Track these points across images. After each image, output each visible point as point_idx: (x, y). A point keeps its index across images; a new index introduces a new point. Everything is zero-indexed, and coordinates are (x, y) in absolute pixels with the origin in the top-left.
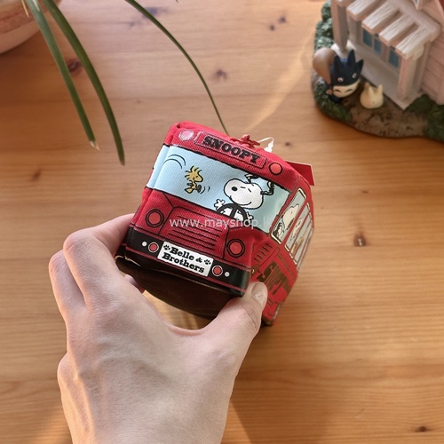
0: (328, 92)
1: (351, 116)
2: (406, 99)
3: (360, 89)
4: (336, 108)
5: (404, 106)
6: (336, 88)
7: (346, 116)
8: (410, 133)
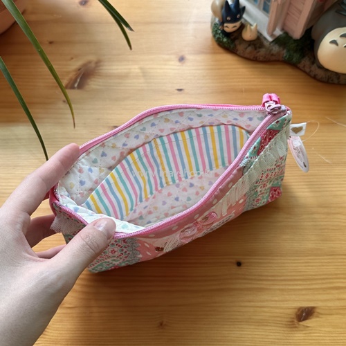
0: (221, 28)
1: (235, 45)
4: (225, 40)
5: (271, 39)
6: (225, 25)
7: (232, 46)
8: (274, 58)
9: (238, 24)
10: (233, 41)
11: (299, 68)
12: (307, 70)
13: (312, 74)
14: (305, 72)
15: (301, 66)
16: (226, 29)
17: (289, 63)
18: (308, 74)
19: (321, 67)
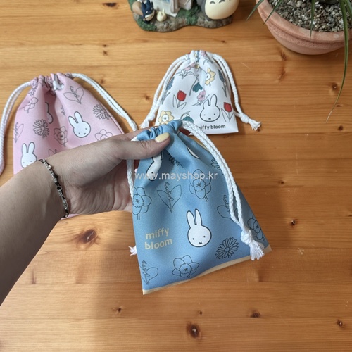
0: (144, 20)
1: (156, 27)
2: (174, 12)
3: (156, 15)
4: (149, 26)
5: (175, 15)
6: (146, 17)
7: (154, 28)
8: (181, 26)
9: (153, 13)
10: (153, 25)
11: (197, 26)
12: (203, 25)
13: (207, 26)
14: (202, 27)
15: (198, 24)
16: (147, 20)
17: (190, 25)
18: (204, 27)
19: (210, 20)
